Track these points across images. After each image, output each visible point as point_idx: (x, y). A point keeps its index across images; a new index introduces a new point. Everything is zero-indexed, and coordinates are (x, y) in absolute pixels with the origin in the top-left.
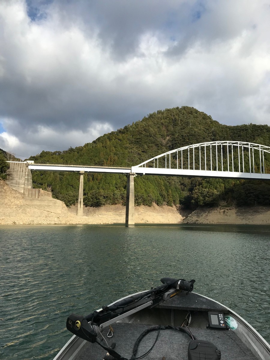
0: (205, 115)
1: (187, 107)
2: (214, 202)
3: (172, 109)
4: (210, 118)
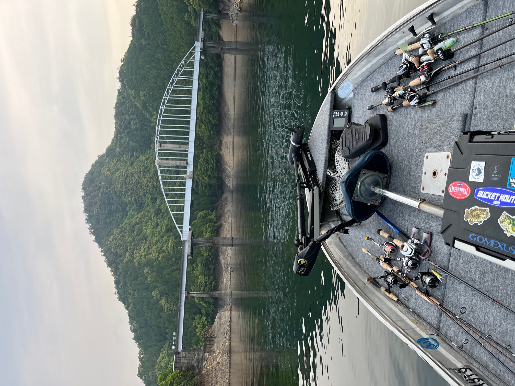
0: (96, 162)
1: (82, 185)
2: (214, 158)
3: (84, 204)
4: (101, 157)
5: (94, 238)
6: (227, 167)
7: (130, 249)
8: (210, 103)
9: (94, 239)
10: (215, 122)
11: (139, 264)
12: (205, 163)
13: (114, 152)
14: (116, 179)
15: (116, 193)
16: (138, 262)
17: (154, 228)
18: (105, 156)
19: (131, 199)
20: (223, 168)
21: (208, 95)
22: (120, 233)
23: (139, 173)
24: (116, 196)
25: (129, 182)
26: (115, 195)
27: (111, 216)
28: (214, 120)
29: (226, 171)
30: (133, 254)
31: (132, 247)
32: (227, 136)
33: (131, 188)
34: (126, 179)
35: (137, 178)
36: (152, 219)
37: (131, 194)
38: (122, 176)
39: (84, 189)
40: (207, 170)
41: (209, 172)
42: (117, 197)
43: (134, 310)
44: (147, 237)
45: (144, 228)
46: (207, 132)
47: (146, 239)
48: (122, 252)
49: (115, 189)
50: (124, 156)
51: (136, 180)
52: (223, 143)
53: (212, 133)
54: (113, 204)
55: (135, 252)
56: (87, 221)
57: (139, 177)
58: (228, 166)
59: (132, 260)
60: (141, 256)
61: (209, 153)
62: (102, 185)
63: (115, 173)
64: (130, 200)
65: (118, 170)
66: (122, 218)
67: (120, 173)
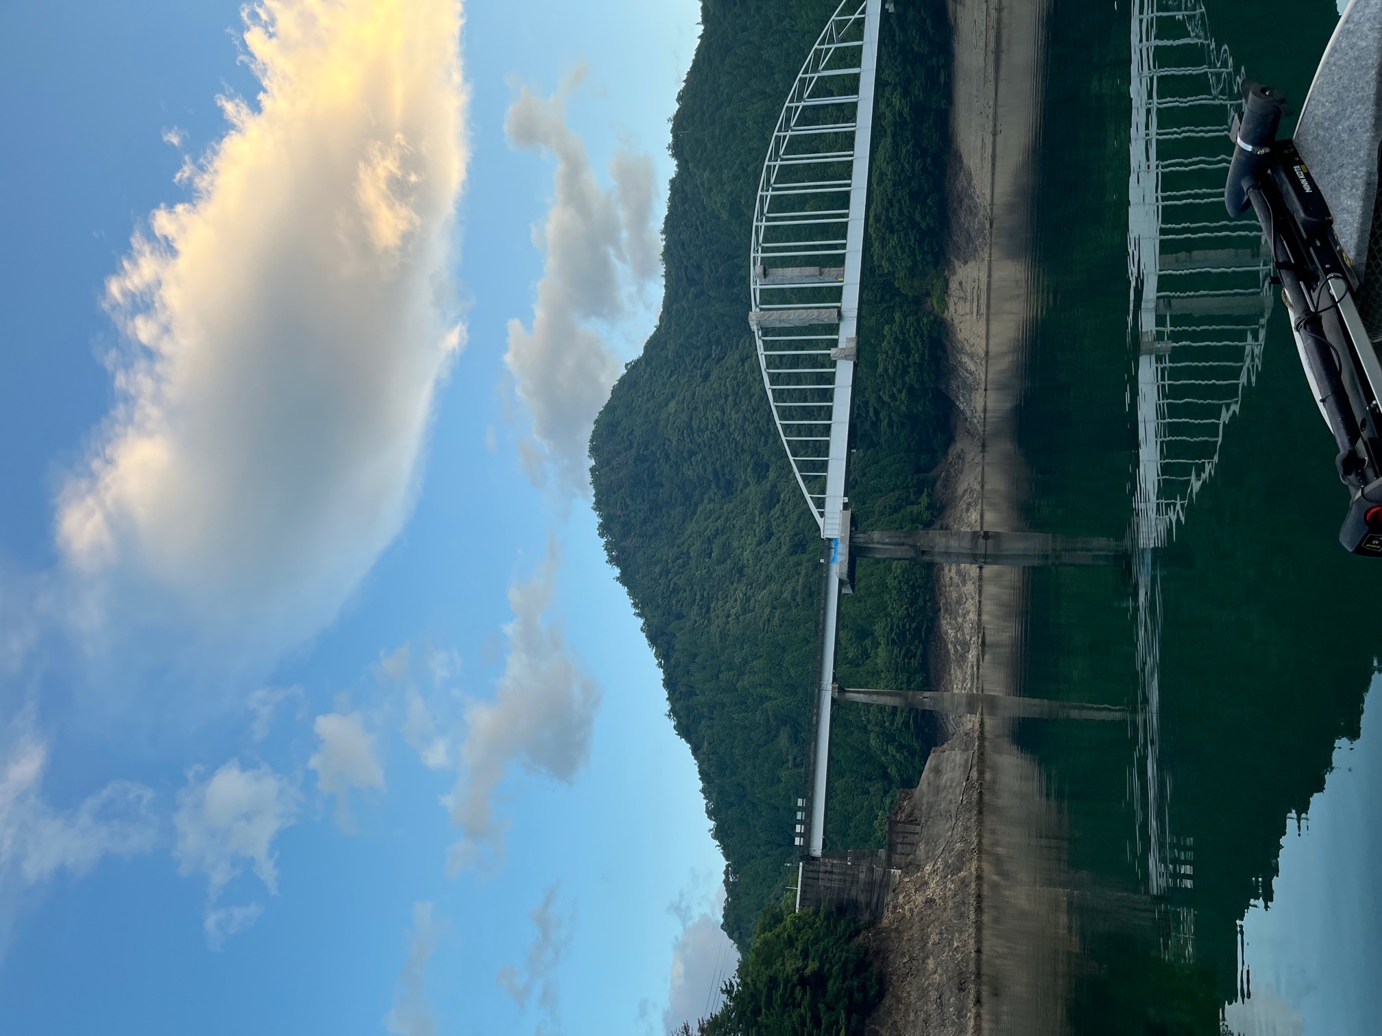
0: (623, 381)
1: (591, 441)
3: (596, 488)
5: (617, 572)
6: (965, 359)
7: (702, 598)
8: (913, 167)
9: (618, 575)
10: (928, 225)
11: (723, 636)
12: (898, 350)
13: (663, 349)
14: (668, 418)
15: (667, 457)
16: (721, 633)
17: (760, 543)
18: (643, 363)
19: (705, 471)
20: (952, 361)
21: (907, 145)
22: (678, 558)
23: (723, 400)
24: (668, 466)
25: (699, 427)
26: (666, 463)
27: (656, 517)
28: (924, 218)
29: (962, 372)
30: (708, 612)
31: (705, 593)
32: (966, 263)
33: (704, 442)
34: (691, 419)
35: (718, 414)
36: (757, 519)
37: (704, 458)
38: (683, 410)
39: (594, 451)
40: (905, 371)
41: (911, 378)
42: (671, 466)
43: (711, 756)
44: (743, 567)
45: (735, 544)
46: (905, 255)
47: (741, 571)
48: (681, 606)
49: (666, 447)
50: (688, 360)
51: (717, 418)
52: (953, 285)
53: (918, 259)
54: (661, 485)
55: (712, 605)
56: (603, 531)
57: (723, 410)
58: (966, 353)
59: (706, 626)
60: (728, 616)
61: (910, 319)
62: (635, 437)
63: (667, 405)
64: (702, 473)
65: (673, 396)
66: (684, 522)
67: (678, 403)
